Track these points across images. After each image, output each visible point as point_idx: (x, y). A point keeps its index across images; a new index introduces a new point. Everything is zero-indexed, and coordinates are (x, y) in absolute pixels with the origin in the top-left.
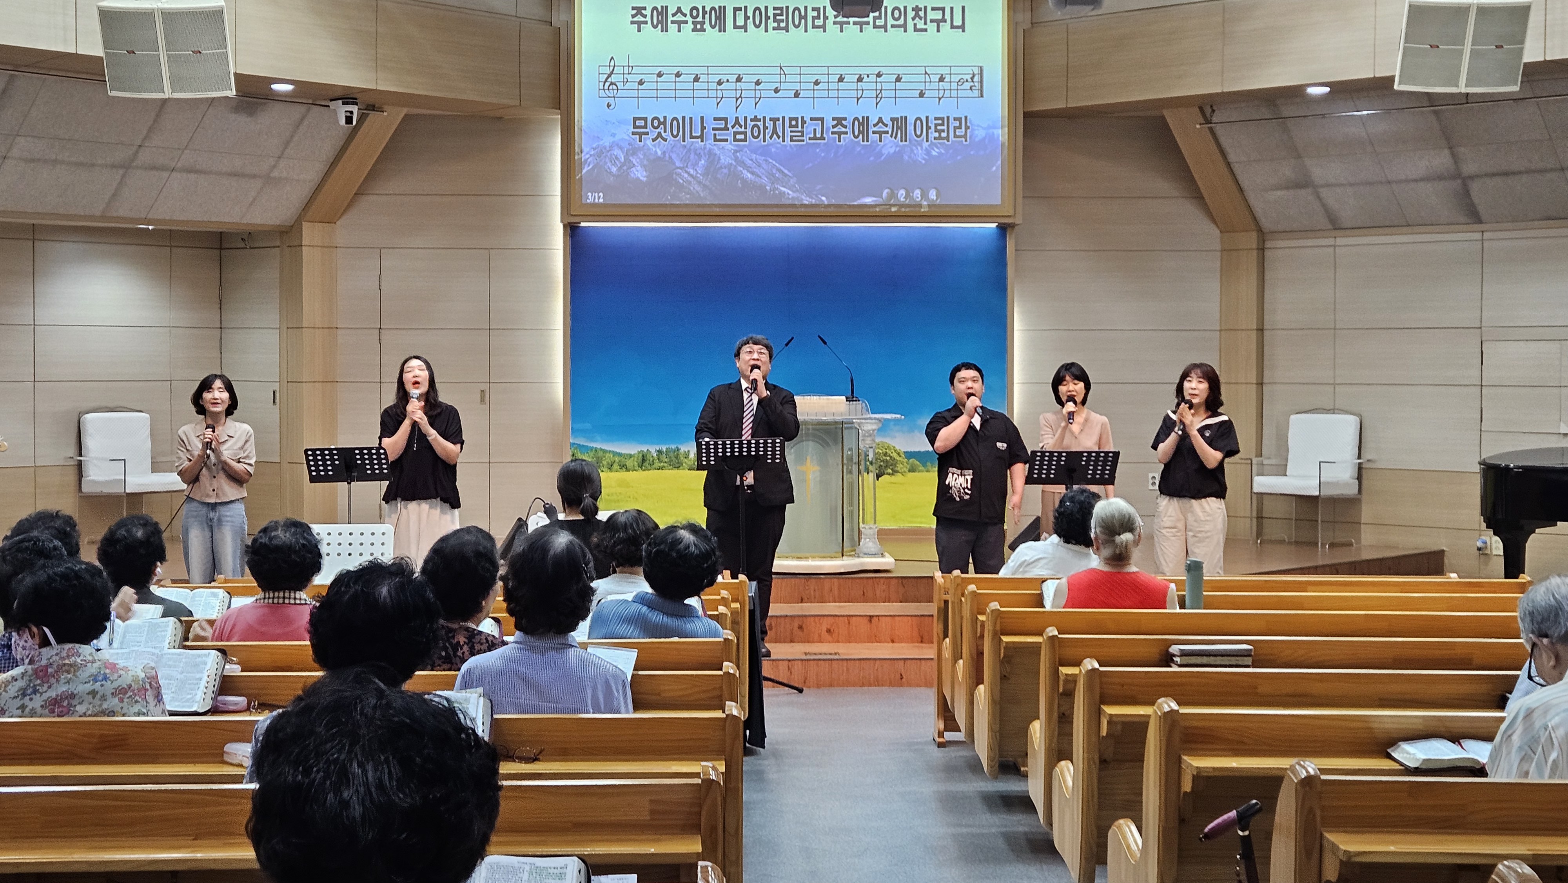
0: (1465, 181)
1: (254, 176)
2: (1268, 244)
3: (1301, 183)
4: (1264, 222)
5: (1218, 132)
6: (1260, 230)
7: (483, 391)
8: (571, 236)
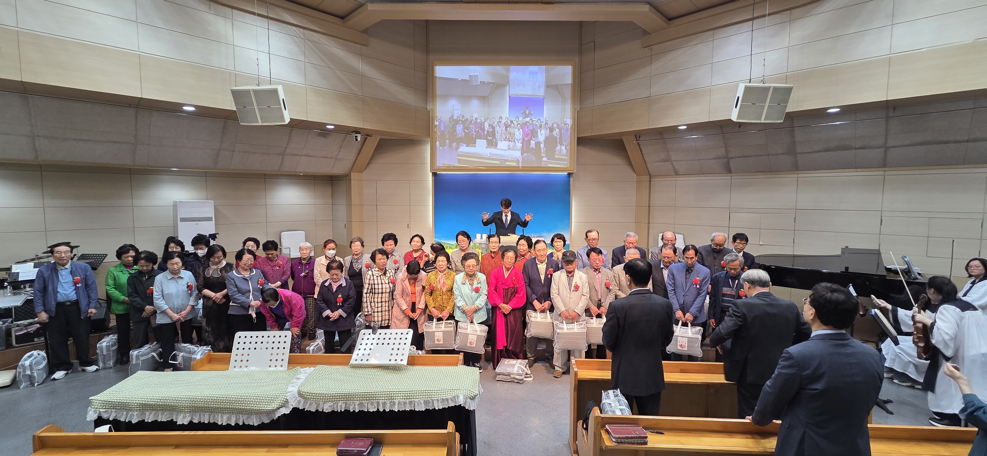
0: (729, 159)
1: (331, 158)
2: (652, 179)
3: (667, 160)
4: (651, 173)
5: (640, 144)
6: (650, 175)
7: (408, 224)
8: (434, 177)
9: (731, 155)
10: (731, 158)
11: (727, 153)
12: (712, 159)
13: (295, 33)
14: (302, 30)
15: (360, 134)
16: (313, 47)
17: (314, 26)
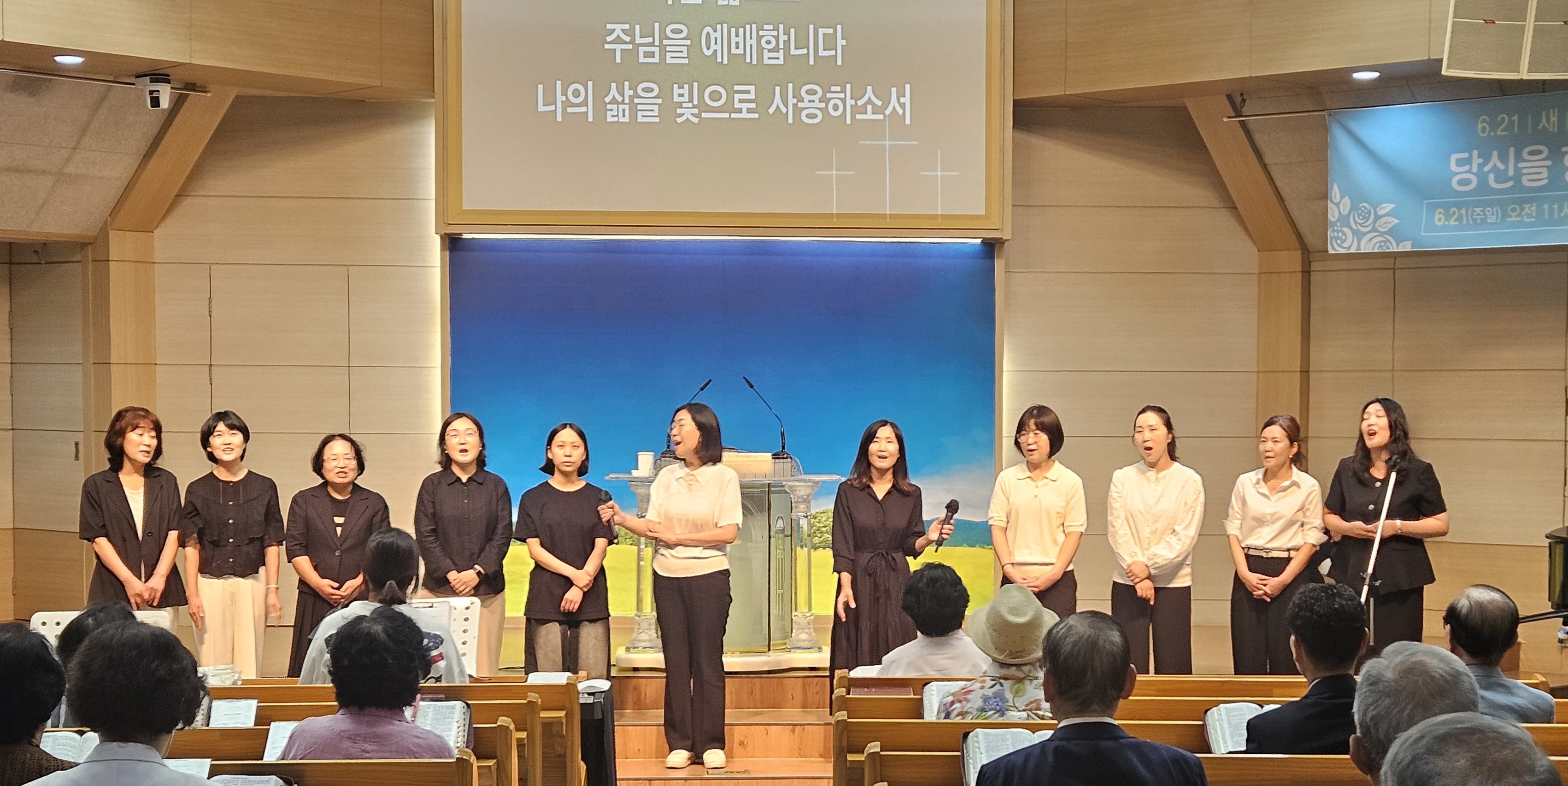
1: (43, 173)
2: (1315, 266)
4: (1309, 239)
5: (1252, 127)
6: (1305, 249)
8: (451, 250)
15: (169, 83)
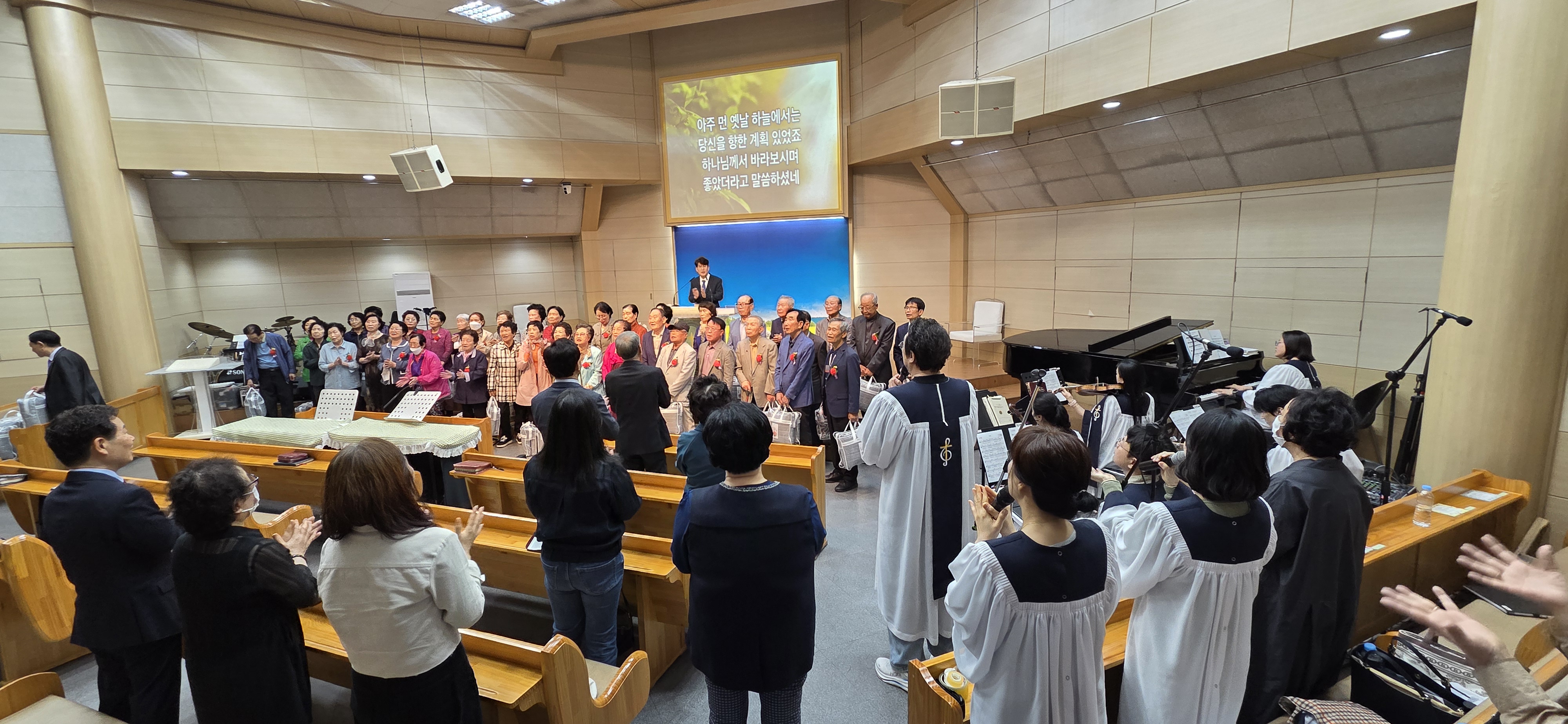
0: (1043, 184)
2: (970, 220)
3: (975, 190)
4: (966, 210)
5: (935, 168)
6: (965, 213)
7: (651, 294)
8: (674, 232)
9: (1044, 177)
10: (1045, 183)
11: (1036, 175)
12: (1024, 185)
13: (471, 77)
14: (479, 72)
15: (570, 185)
16: (494, 90)
17: (491, 65)
